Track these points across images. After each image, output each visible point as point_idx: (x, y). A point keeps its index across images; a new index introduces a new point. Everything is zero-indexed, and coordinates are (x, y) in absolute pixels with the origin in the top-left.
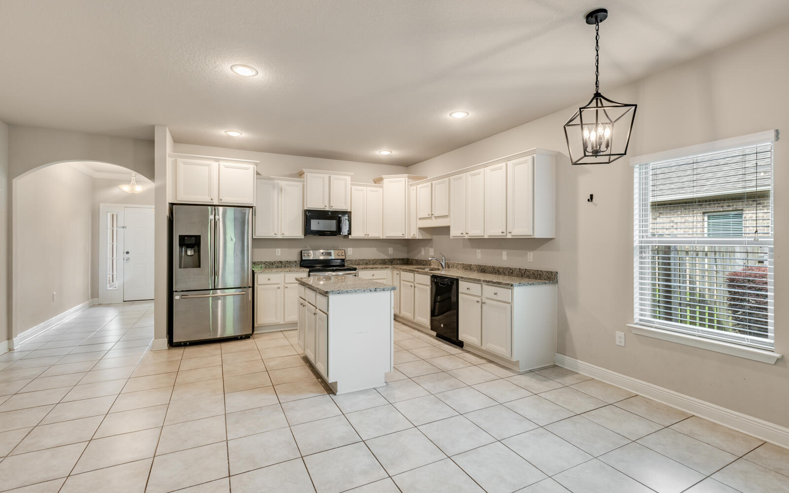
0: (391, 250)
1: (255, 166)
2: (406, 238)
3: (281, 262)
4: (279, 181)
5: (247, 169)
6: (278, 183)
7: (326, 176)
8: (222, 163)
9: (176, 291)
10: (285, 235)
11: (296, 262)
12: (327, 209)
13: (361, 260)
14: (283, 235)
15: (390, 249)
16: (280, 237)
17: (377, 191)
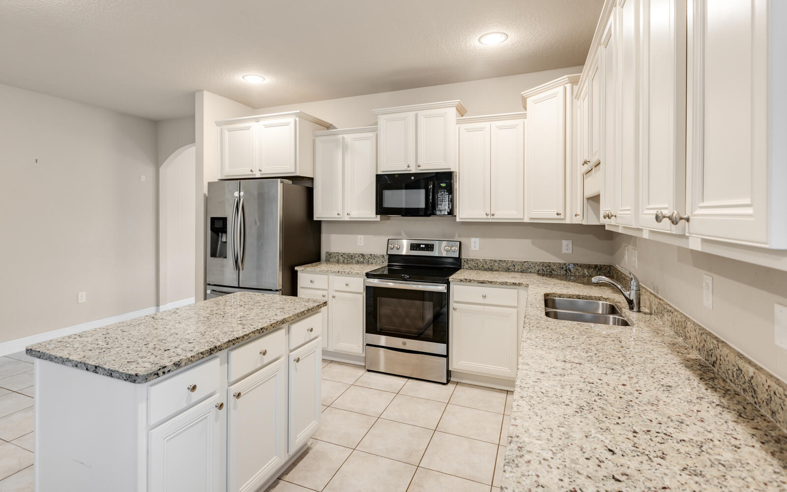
0: (566, 246)
1: (297, 119)
2: (568, 221)
3: (363, 255)
4: (344, 136)
5: (287, 124)
6: (343, 138)
7: (411, 115)
8: (262, 122)
9: (209, 284)
10: (352, 216)
11: (383, 256)
12: (413, 170)
13: (495, 261)
14: (349, 216)
15: (564, 242)
16: (347, 218)
17: (513, 127)
